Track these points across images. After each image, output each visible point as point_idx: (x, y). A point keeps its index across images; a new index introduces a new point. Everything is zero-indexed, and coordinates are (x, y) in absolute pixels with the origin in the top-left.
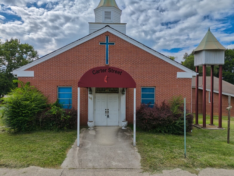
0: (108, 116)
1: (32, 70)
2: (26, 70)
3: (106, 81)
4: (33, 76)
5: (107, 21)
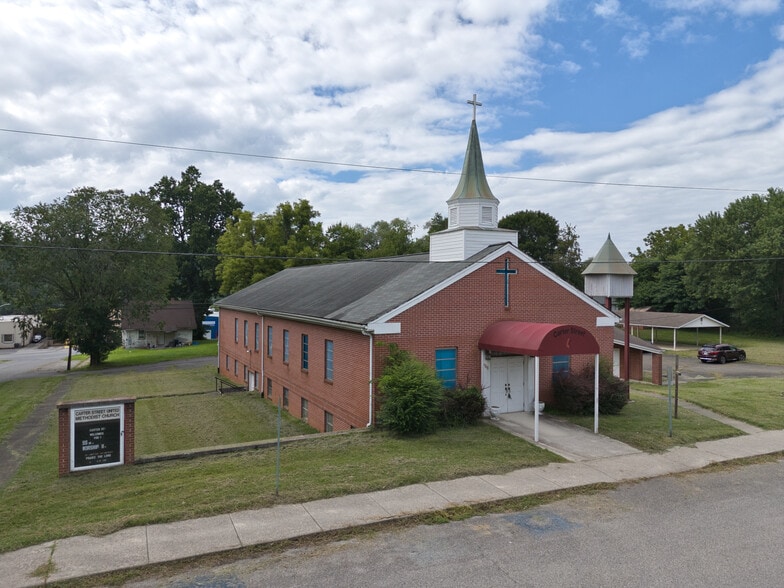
0: (509, 396)
1: (397, 321)
2: (388, 322)
3: (568, 346)
4: (399, 332)
5: (486, 225)
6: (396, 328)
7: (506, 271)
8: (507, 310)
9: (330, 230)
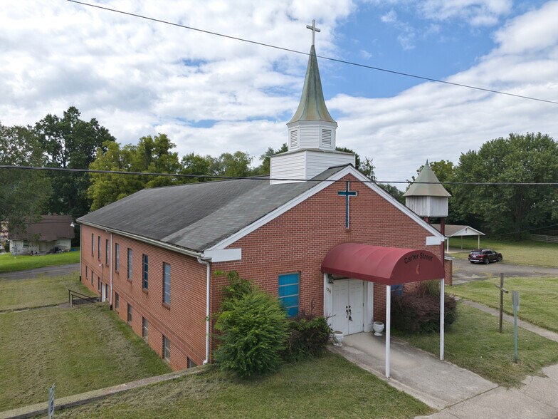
0: (350, 318)
1: (237, 246)
2: (227, 248)
3: (418, 273)
4: (240, 258)
5: (326, 147)
6: (236, 255)
7: (347, 193)
8: (348, 232)
9: (184, 159)
